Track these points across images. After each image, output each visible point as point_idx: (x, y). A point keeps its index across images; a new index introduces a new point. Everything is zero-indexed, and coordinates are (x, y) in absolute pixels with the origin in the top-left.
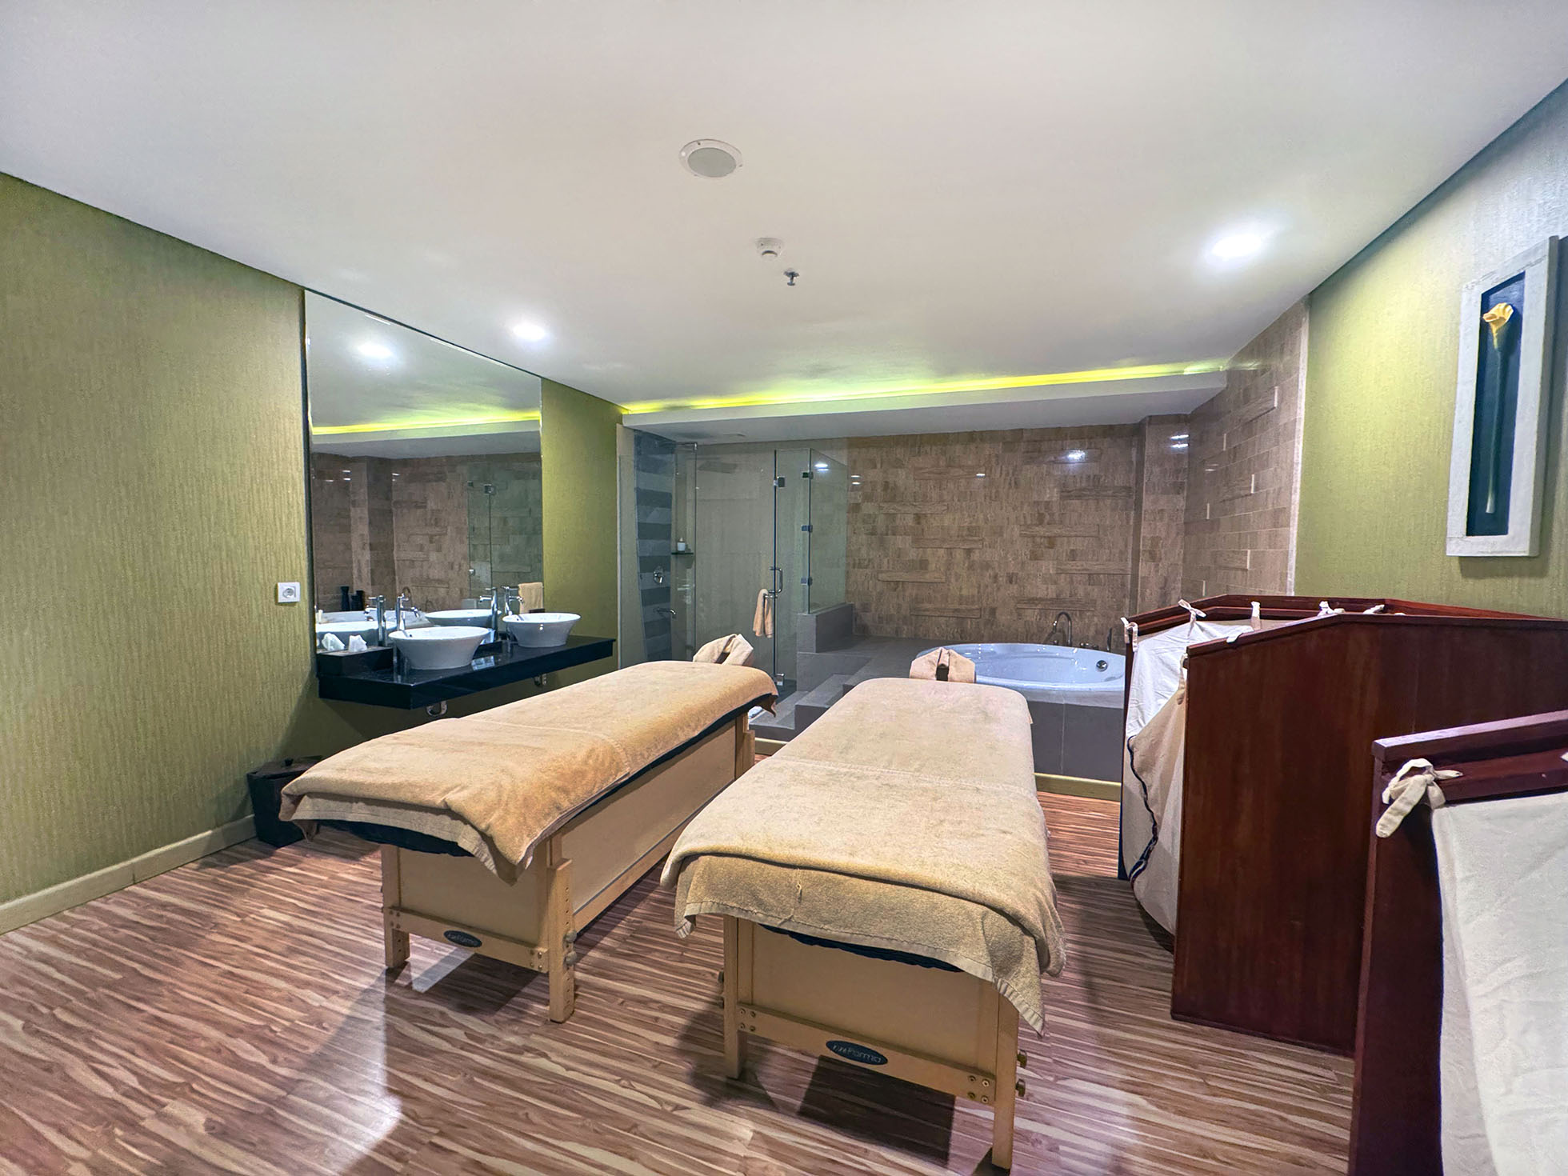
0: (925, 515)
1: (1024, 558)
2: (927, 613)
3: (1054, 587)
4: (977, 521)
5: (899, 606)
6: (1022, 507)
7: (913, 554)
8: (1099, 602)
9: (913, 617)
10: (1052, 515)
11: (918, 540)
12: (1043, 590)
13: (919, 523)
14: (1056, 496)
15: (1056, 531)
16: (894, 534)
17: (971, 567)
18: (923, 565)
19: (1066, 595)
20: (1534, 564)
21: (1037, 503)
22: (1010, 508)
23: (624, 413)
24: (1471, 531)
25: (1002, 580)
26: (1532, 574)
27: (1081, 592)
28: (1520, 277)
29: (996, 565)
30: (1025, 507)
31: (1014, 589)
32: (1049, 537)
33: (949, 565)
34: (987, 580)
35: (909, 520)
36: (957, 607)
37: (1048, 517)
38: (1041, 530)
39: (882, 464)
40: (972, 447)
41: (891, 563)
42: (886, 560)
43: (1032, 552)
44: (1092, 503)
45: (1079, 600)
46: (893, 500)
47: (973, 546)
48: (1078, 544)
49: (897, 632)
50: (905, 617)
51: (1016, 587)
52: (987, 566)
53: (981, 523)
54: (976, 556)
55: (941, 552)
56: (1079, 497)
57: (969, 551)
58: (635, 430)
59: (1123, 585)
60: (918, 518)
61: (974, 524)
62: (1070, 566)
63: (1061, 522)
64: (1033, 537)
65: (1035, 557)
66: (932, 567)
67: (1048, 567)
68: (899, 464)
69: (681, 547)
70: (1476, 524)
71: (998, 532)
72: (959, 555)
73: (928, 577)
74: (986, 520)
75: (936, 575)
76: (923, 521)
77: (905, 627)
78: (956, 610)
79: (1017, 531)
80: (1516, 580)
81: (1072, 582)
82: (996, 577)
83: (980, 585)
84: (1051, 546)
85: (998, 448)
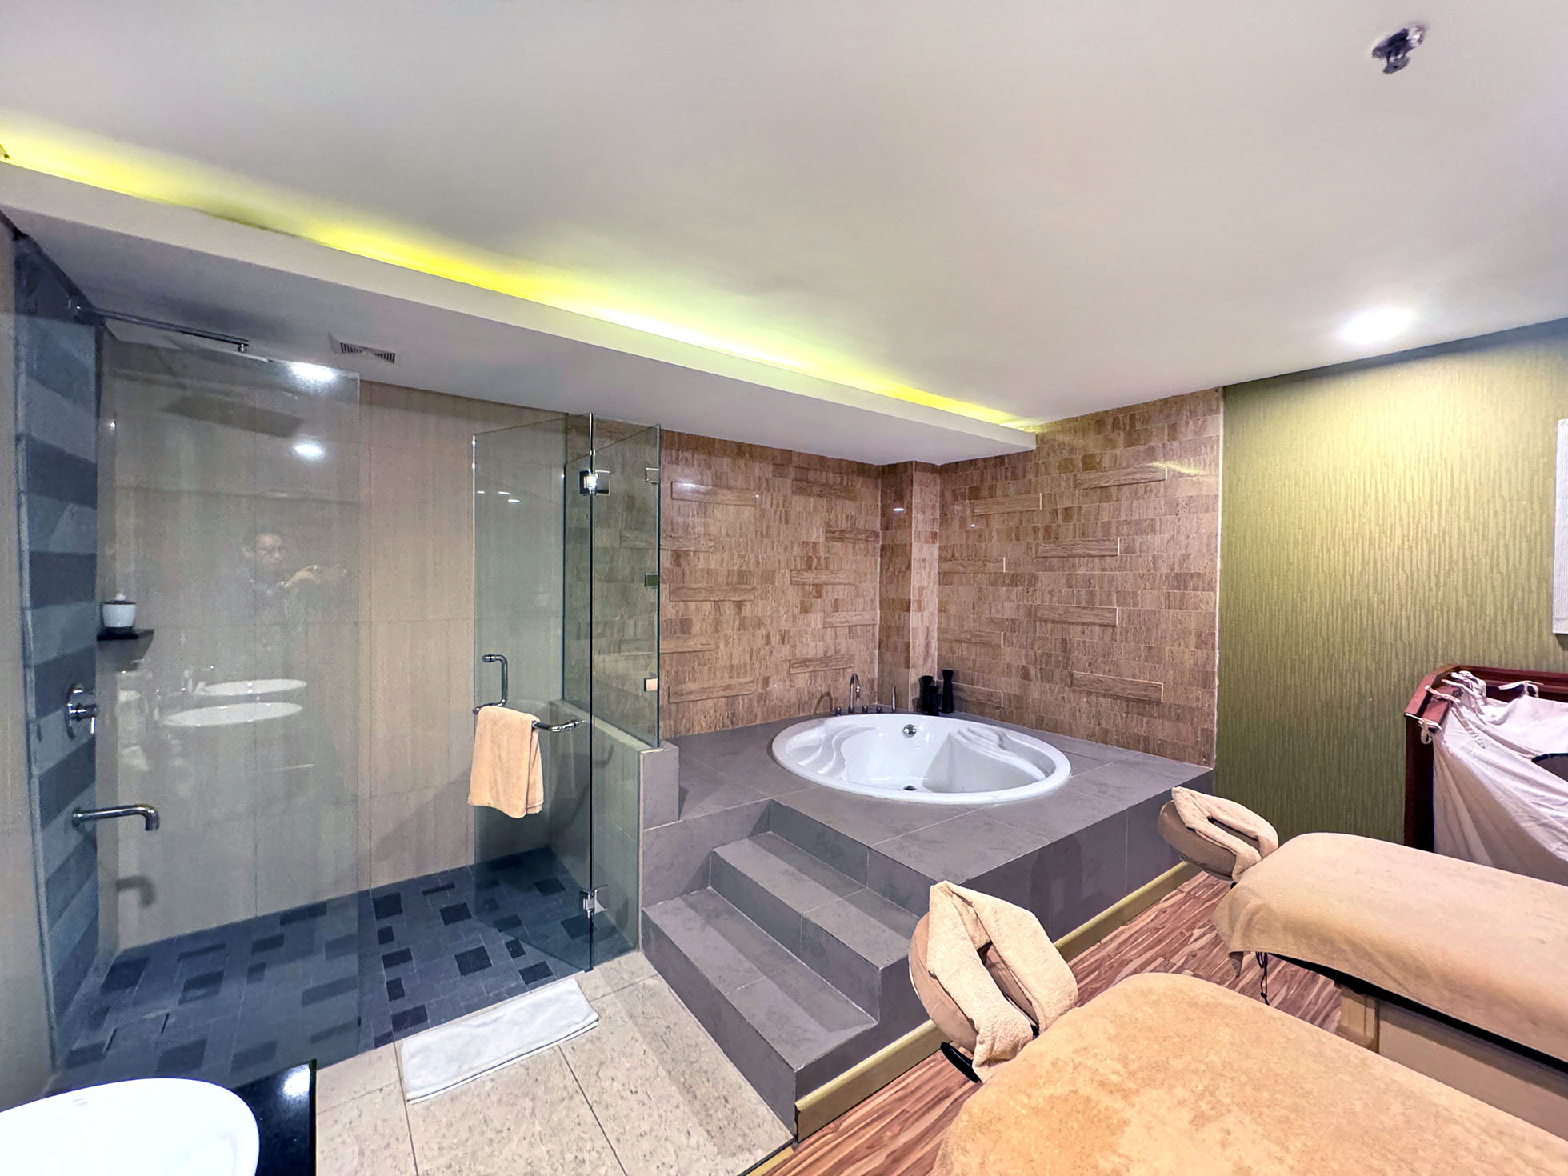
1: (795, 610)
2: (692, 697)
3: (822, 643)
4: (748, 563)
6: (792, 548)
7: (670, 610)
8: (857, 657)
10: (819, 559)
12: (813, 649)
14: (822, 540)
15: (823, 578)
17: (742, 627)
18: (685, 626)
19: (831, 652)
21: (806, 543)
22: (781, 550)
25: (775, 639)
27: (843, 649)
29: (768, 621)
30: (796, 548)
31: (785, 651)
32: (817, 585)
33: (717, 625)
34: (760, 642)
36: (728, 682)
37: (815, 560)
38: (809, 577)
39: (623, 467)
40: (741, 462)
42: (632, 622)
43: (802, 603)
44: (850, 547)
45: (843, 655)
46: (641, 527)
47: (744, 598)
48: (841, 593)
51: (788, 647)
52: (759, 623)
53: (752, 567)
54: (747, 611)
55: (708, 606)
57: (739, 605)
59: (874, 635)
60: (678, 556)
61: (744, 568)
62: (836, 618)
63: (827, 568)
64: (803, 584)
65: (805, 609)
67: (815, 619)
69: (121, 616)
71: (769, 577)
72: (728, 609)
74: (757, 564)
75: (702, 640)
76: (683, 562)
79: (787, 580)
81: (836, 637)
82: (768, 636)
83: (752, 650)
84: (819, 596)
85: (768, 470)
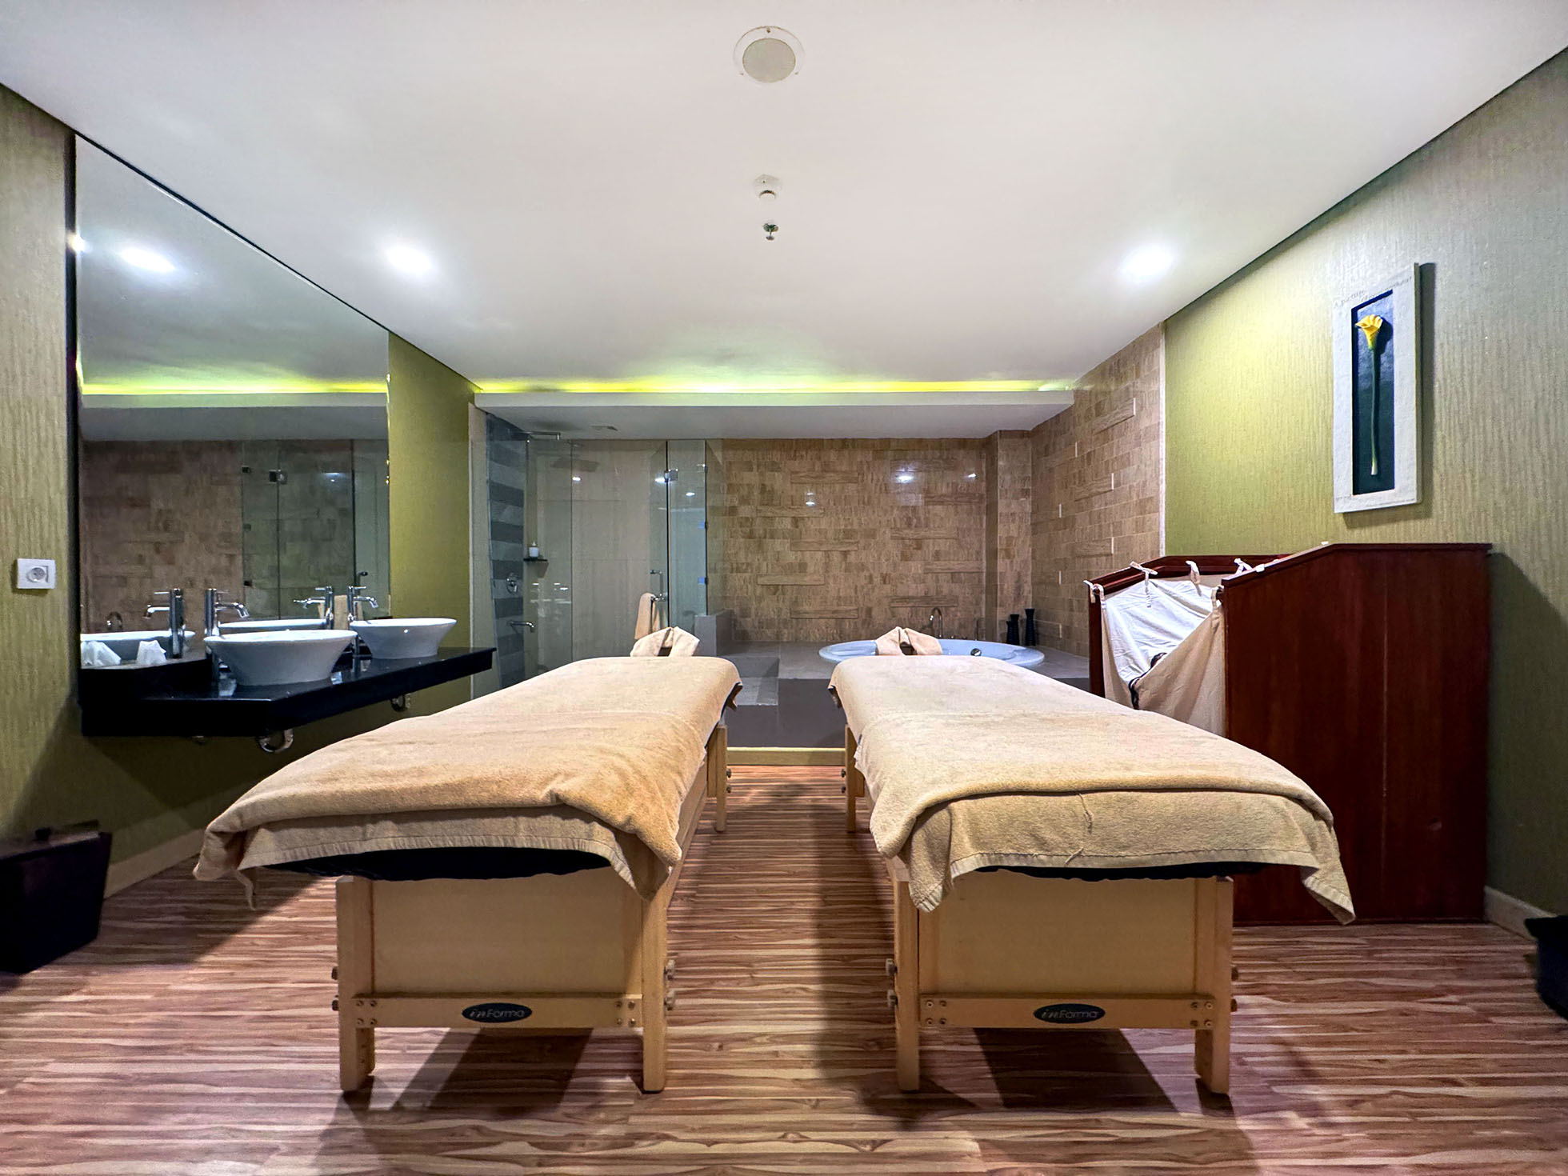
0: (803, 518)
1: (896, 558)
2: (807, 616)
3: (922, 585)
4: (852, 524)
5: (780, 610)
6: (892, 511)
7: (791, 557)
8: (961, 598)
9: (794, 621)
10: (919, 519)
11: (795, 545)
12: (914, 589)
13: (797, 527)
14: (921, 502)
15: (922, 533)
16: (772, 537)
17: (846, 570)
18: (802, 567)
19: (933, 592)
20: (1421, 508)
21: (906, 507)
22: (881, 513)
23: (477, 391)
24: (1357, 490)
25: (877, 580)
26: (1417, 517)
27: (945, 591)
28: (1390, 293)
29: (870, 566)
30: (895, 511)
31: (888, 587)
32: (917, 539)
33: (827, 567)
34: (863, 582)
35: (787, 524)
36: (836, 608)
37: (915, 520)
38: (909, 533)
39: (758, 467)
40: (846, 453)
41: (770, 566)
42: (765, 563)
43: (903, 553)
44: (951, 509)
45: (945, 597)
46: (769, 503)
47: (849, 548)
48: (943, 546)
49: (777, 635)
50: (785, 620)
52: (862, 567)
53: (856, 527)
54: (852, 558)
55: (819, 554)
56: (942, 503)
57: (845, 554)
58: (487, 413)
59: (980, 581)
60: (796, 521)
61: (849, 527)
62: (937, 566)
63: (927, 526)
64: (903, 539)
65: (905, 558)
66: (811, 569)
67: (916, 567)
68: (774, 467)
69: (534, 552)
70: (1360, 486)
71: (871, 534)
72: (836, 557)
73: (807, 580)
74: (860, 524)
75: (815, 577)
76: (800, 524)
77: (785, 631)
78: (835, 612)
79: (888, 534)
80: (1402, 524)
81: (937, 580)
82: (871, 577)
83: (856, 587)
84: (919, 547)
85: (870, 456)
